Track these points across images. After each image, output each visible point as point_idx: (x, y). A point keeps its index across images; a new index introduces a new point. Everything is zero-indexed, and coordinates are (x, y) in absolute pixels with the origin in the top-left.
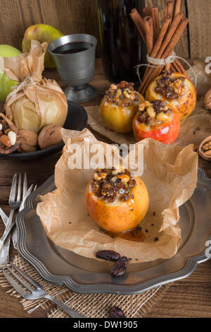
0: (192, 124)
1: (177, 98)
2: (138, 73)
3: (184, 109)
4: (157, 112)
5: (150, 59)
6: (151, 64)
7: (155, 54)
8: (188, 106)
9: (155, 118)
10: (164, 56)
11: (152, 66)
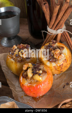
0: (65, 79)
1: (55, 61)
2: (43, 35)
3: (60, 69)
4: (34, 73)
5: (49, 29)
6: (49, 32)
7: (51, 27)
8: (63, 67)
9: (32, 78)
10: (56, 29)
11: (49, 34)
